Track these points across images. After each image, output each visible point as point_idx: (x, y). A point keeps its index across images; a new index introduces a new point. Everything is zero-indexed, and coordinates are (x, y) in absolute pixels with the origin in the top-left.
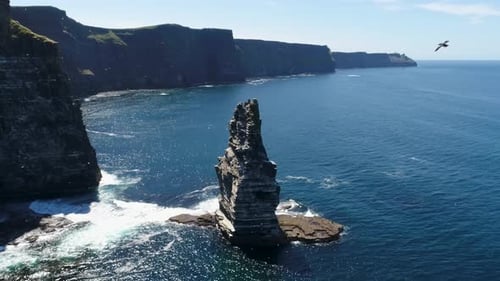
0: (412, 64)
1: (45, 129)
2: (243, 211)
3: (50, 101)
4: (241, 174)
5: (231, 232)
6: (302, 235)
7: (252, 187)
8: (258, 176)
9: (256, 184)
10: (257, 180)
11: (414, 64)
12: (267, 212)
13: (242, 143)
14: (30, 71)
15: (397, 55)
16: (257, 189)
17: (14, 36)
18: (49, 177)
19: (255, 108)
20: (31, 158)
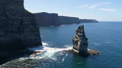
0: (97, 22)
1: (32, 32)
2: (81, 48)
3: (33, 26)
4: (80, 40)
5: (78, 52)
6: (92, 53)
7: (83, 43)
8: (84, 40)
9: (84, 42)
10: (84, 41)
11: (98, 22)
12: (85, 48)
13: (80, 34)
14: (29, 20)
15: (94, 20)
16: (84, 43)
17: (27, 13)
18: (32, 43)
19: (83, 27)
20: (29, 39)
